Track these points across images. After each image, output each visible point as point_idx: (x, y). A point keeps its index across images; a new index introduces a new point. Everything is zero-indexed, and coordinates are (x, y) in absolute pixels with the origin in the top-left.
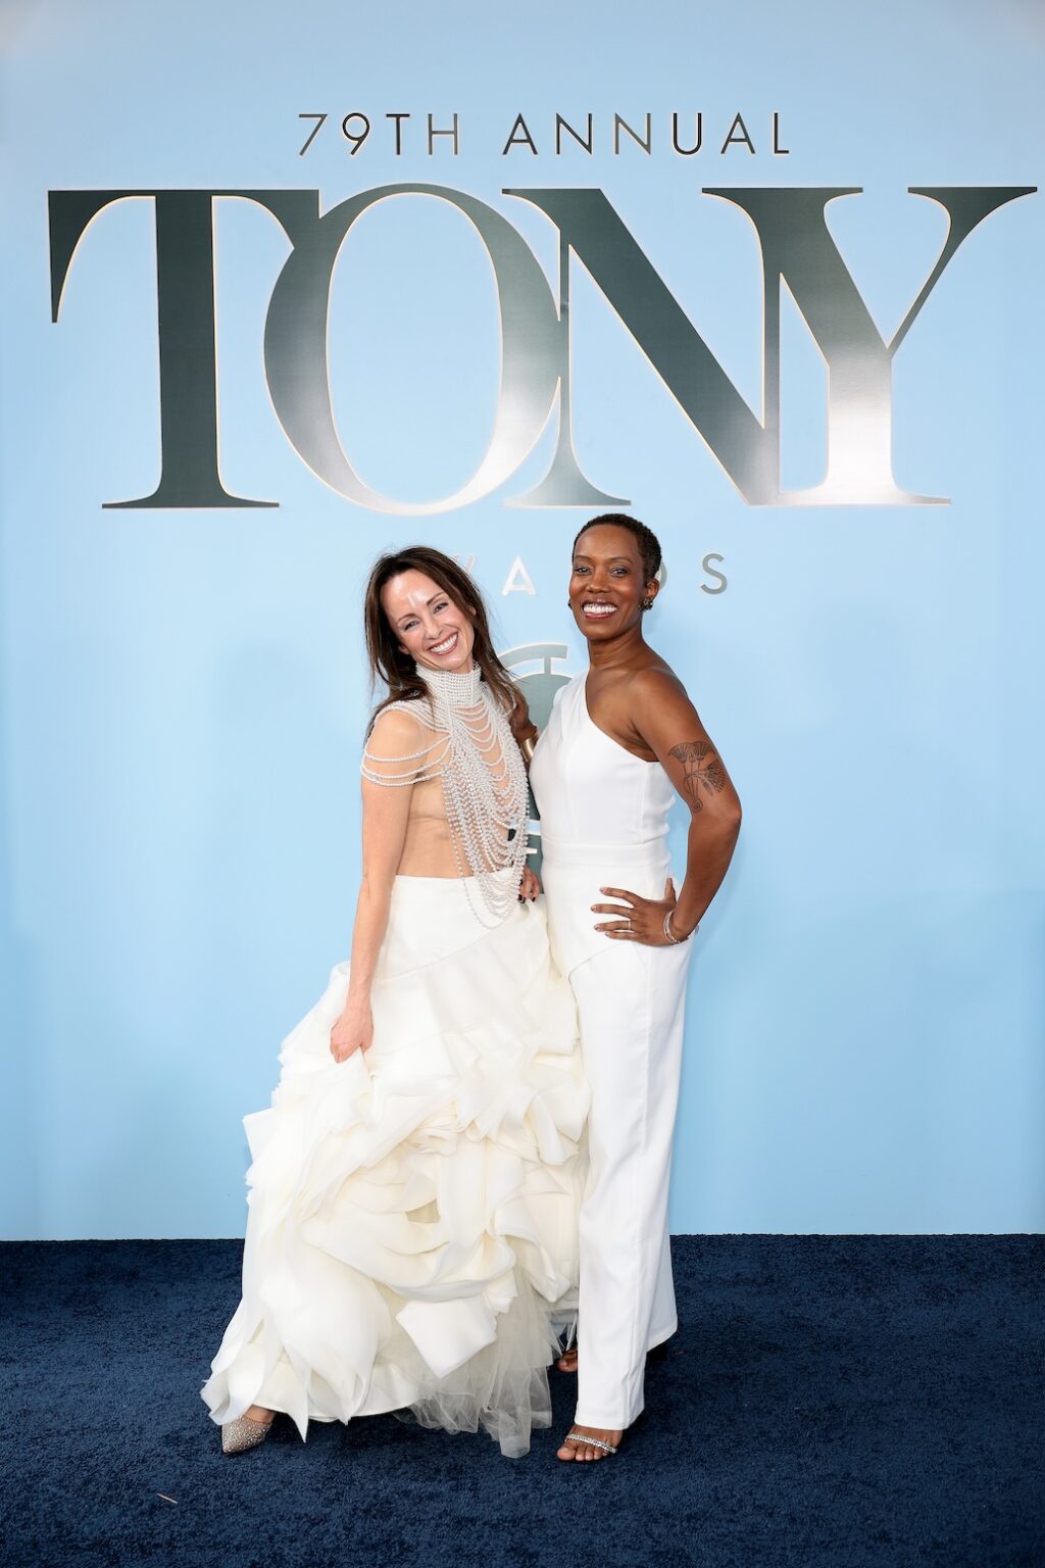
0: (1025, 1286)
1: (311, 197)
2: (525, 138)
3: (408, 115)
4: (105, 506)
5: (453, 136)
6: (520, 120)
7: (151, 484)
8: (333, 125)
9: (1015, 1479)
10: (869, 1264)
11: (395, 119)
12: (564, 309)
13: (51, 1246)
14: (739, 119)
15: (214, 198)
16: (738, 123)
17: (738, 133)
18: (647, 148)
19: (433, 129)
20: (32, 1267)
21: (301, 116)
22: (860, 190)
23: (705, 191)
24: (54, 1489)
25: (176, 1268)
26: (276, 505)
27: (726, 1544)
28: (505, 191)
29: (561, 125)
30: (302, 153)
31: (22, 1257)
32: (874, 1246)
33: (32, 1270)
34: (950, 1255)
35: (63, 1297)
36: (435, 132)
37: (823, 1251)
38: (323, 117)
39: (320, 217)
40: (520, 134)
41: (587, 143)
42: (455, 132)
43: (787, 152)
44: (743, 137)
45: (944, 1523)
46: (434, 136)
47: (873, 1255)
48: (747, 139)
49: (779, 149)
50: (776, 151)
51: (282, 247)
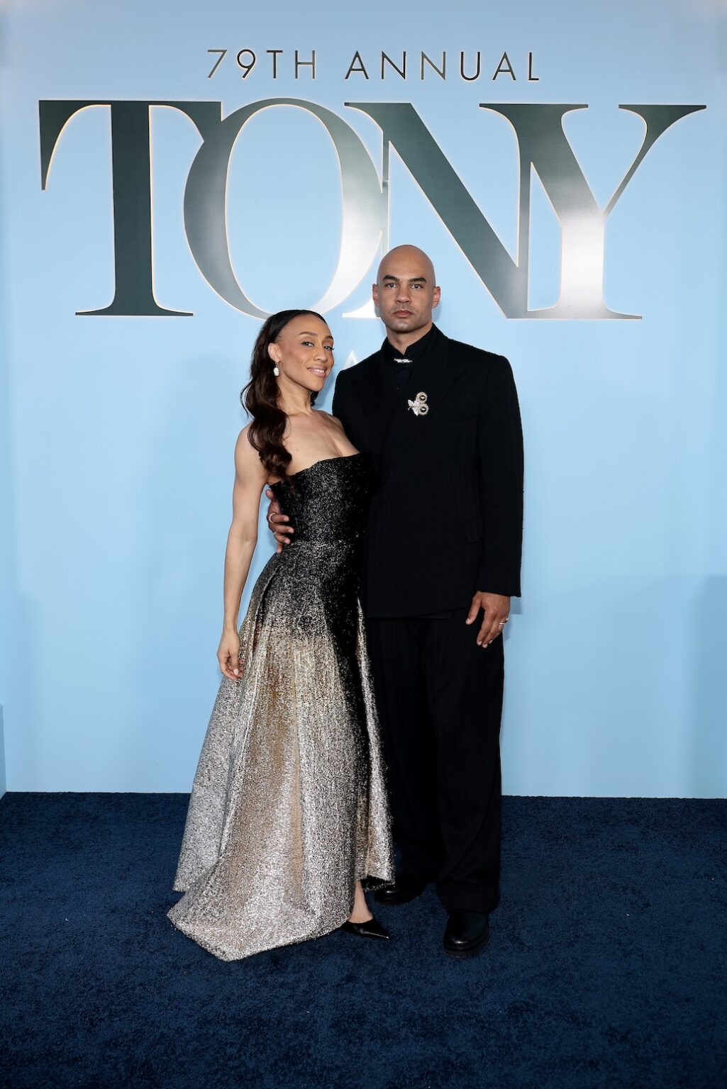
0: (676, 836)
1: (217, 106)
2: (361, 68)
3: (281, 51)
4: (77, 314)
5: (312, 66)
6: (357, 55)
7: (108, 300)
8: (231, 57)
9: (664, 981)
10: (575, 819)
11: (272, 54)
12: (385, 185)
13: (44, 796)
14: (505, 56)
15: (150, 106)
16: (505, 59)
17: (505, 66)
18: (443, 75)
19: (299, 61)
20: (30, 811)
21: (209, 51)
22: (586, 106)
23: (481, 105)
24: (35, 976)
25: (123, 814)
26: (191, 315)
27: (471, 1025)
28: (346, 104)
29: (385, 59)
30: (210, 77)
31: (24, 804)
32: (578, 805)
33: (30, 814)
34: (628, 813)
35: (48, 833)
36: (300, 63)
37: (545, 808)
38: (224, 52)
39: (222, 120)
40: (357, 65)
41: (402, 72)
42: (313, 63)
43: (538, 79)
44: (508, 69)
45: (616, 1012)
46: (299, 65)
47: (578, 812)
48: (510, 70)
49: (532, 77)
50: (530, 79)
51: (196, 141)
